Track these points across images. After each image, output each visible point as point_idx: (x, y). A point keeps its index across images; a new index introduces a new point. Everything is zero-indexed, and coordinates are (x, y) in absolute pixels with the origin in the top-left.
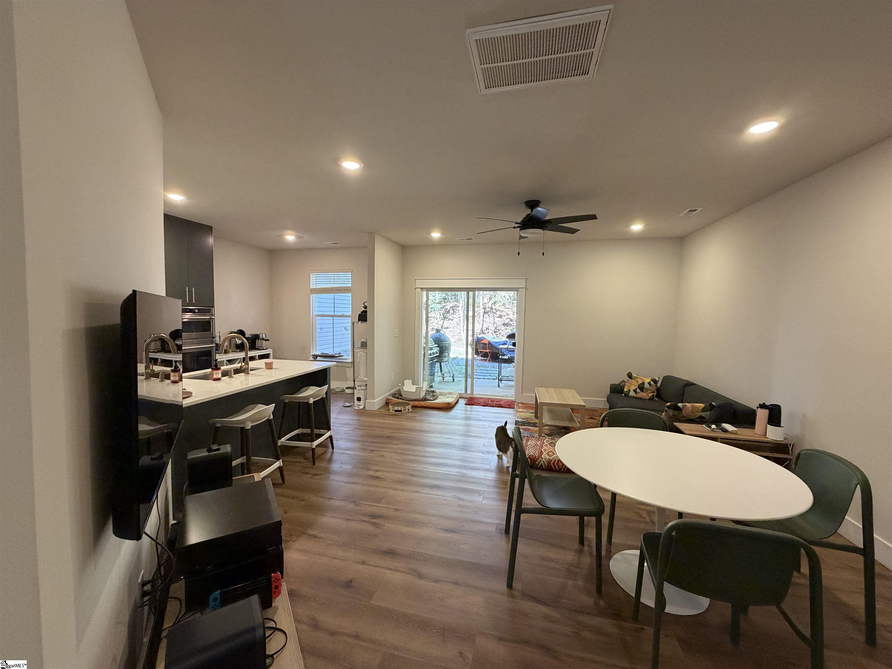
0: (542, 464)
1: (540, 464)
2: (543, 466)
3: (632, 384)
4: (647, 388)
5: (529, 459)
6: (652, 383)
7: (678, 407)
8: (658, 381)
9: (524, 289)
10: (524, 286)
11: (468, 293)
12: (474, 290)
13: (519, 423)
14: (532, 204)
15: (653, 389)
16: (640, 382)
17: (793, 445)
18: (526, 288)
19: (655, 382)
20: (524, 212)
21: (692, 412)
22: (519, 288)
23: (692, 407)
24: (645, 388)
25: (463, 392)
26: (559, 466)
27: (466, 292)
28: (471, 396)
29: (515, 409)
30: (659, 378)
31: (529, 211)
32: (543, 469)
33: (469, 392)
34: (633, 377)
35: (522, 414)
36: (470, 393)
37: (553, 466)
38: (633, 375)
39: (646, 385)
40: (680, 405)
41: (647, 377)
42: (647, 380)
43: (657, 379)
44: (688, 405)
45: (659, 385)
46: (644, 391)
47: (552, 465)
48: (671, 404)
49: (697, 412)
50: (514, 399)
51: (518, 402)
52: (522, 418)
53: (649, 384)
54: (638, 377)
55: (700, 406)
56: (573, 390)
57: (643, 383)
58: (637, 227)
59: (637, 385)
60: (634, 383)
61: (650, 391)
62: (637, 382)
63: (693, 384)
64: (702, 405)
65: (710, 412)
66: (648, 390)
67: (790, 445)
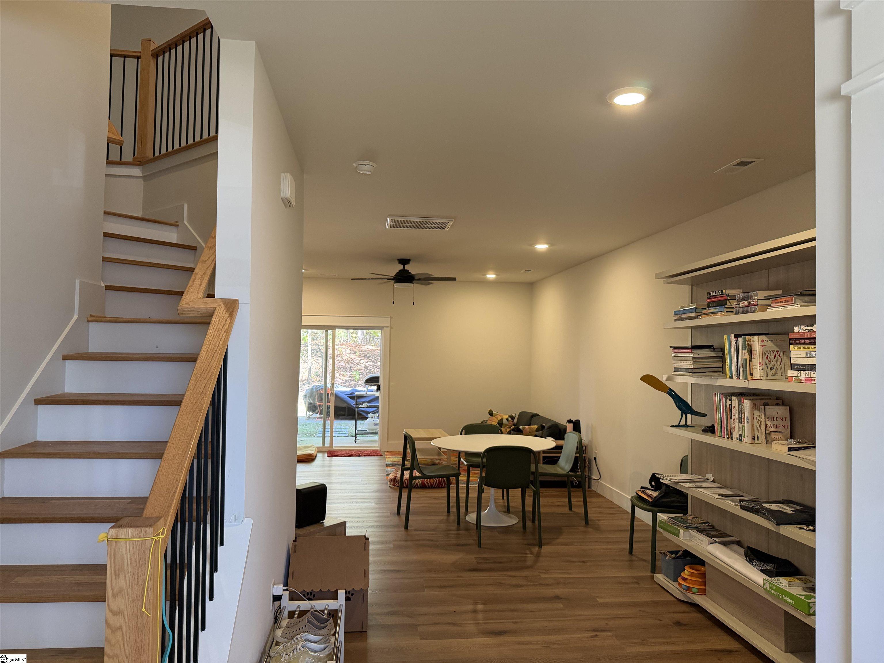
0: (417, 483)
1: (416, 483)
2: (418, 484)
3: (492, 421)
4: (505, 424)
5: (406, 481)
6: (510, 419)
7: (520, 428)
8: (515, 417)
9: (389, 328)
10: (389, 325)
11: (327, 331)
12: (333, 328)
13: (390, 465)
14: (404, 261)
15: (510, 425)
16: (500, 418)
17: (586, 446)
18: (391, 327)
19: (513, 418)
20: (397, 268)
21: (529, 432)
22: (383, 327)
23: (529, 428)
24: (504, 424)
25: (321, 445)
26: (431, 483)
27: (324, 331)
28: (331, 449)
29: (383, 456)
30: (516, 414)
31: (401, 267)
32: (418, 488)
33: (327, 444)
34: (493, 415)
35: (391, 459)
36: (329, 446)
37: (426, 484)
38: (494, 412)
39: (505, 421)
40: (521, 427)
41: (506, 414)
42: (505, 417)
43: (514, 415)
44: (527, 427)
45: (515, 421)
46: (503, 427)
47: (425, 482)
48: (515, 427)
49: (533, 432)
50: (379, 448)
51: (384, 451)
52: (391, 462)
53: (507, 419)
54: (498, 414)
55: (534, 427)
56: (441, 430)
57: (502, 419)
58: (491, 276)
59: (497, 421)
60: (494, 420)
61: (508, 427)
62: (497, 418)
63: (538, 415)
64: (536, 426)
65: (541, 432)
66: (506, 425)
67: (584, 446)
